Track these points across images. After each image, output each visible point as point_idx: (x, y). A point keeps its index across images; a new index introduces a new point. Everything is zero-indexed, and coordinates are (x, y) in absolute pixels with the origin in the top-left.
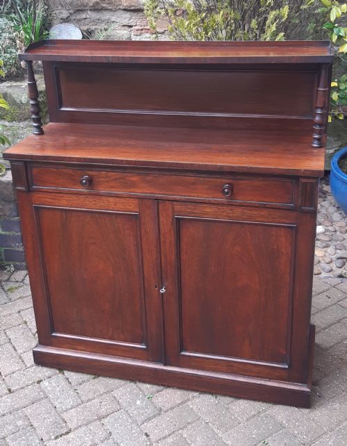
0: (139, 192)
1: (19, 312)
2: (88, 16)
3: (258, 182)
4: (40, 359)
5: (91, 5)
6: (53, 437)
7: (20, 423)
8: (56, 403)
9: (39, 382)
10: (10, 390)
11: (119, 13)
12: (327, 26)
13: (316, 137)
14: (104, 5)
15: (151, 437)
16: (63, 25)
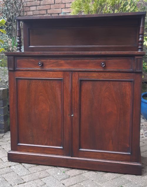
0: (64, 68)
1: (1, 145)
6: (17, 184)
8: (18, 174)
9: (10, 167)
13: (140, 47)
15: (65, 185)
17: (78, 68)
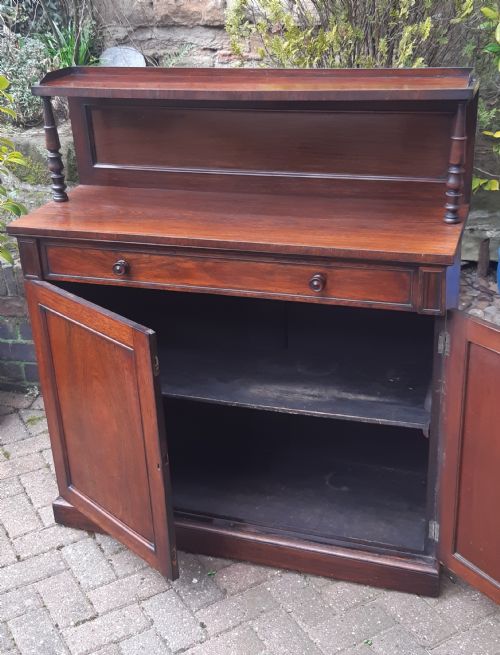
1: (41, 452)
2: (153, 37)
3: (360, 273)
4: (63, 517)
5: (159, 19)
6: (72, 623)
7: (28, 602)
8: (81, 578)
9: (59, 548)
10: (18, 557)
11: (198, 31)
12: (490, 49)
13: (451, 207)
14: (176, 20)
15: (208, 629)
16: (118, 49)
17: (239, 286)
